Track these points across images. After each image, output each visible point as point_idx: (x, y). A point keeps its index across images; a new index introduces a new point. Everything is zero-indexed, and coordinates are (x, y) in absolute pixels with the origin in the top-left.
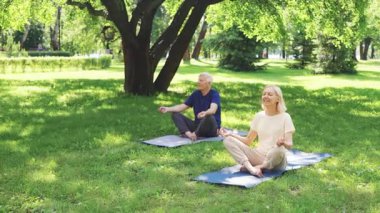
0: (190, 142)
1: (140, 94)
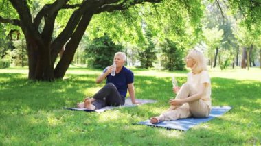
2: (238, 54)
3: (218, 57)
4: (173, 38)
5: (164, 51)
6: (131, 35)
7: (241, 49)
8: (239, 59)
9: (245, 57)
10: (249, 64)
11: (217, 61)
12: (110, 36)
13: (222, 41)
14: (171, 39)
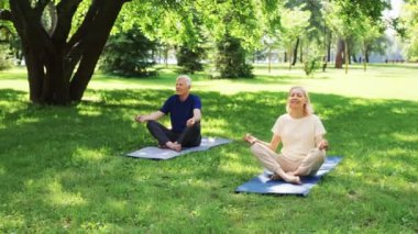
0: (175, 154)
1: (55, 104)
2: (330, 43)
3: (299, 49)
4: (237, 32)
5: (221, 48)
6: (173, 28)
7: (335, 35)
8: (331, 50)
9: (342, 49)
10: (347, 59)
11: (298, 55)
12: (143, 28)
13: (307, 28)
14: (233, 33)
